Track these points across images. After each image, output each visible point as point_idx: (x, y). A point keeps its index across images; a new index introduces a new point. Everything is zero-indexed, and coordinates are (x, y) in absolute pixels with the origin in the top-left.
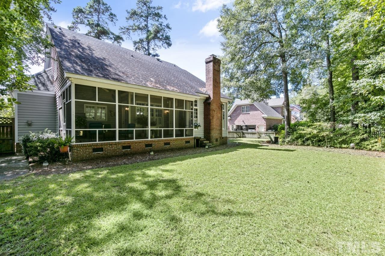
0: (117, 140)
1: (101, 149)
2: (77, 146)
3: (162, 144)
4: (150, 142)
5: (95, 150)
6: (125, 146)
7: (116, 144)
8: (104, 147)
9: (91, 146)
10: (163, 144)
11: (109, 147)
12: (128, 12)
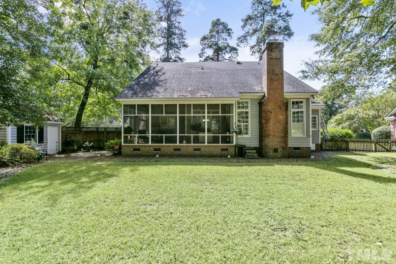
0: (150, 144)
1: (138, 150)
2: (124, 146)
3: (191, 150)
4: (178, 147)
5: (135, 150)
6: (156, 149)
7: (149, 146)
8: (141, 148)
9: (132, 147)
10: (193, 150)
11: (144, 149)
12: (243, 21)
